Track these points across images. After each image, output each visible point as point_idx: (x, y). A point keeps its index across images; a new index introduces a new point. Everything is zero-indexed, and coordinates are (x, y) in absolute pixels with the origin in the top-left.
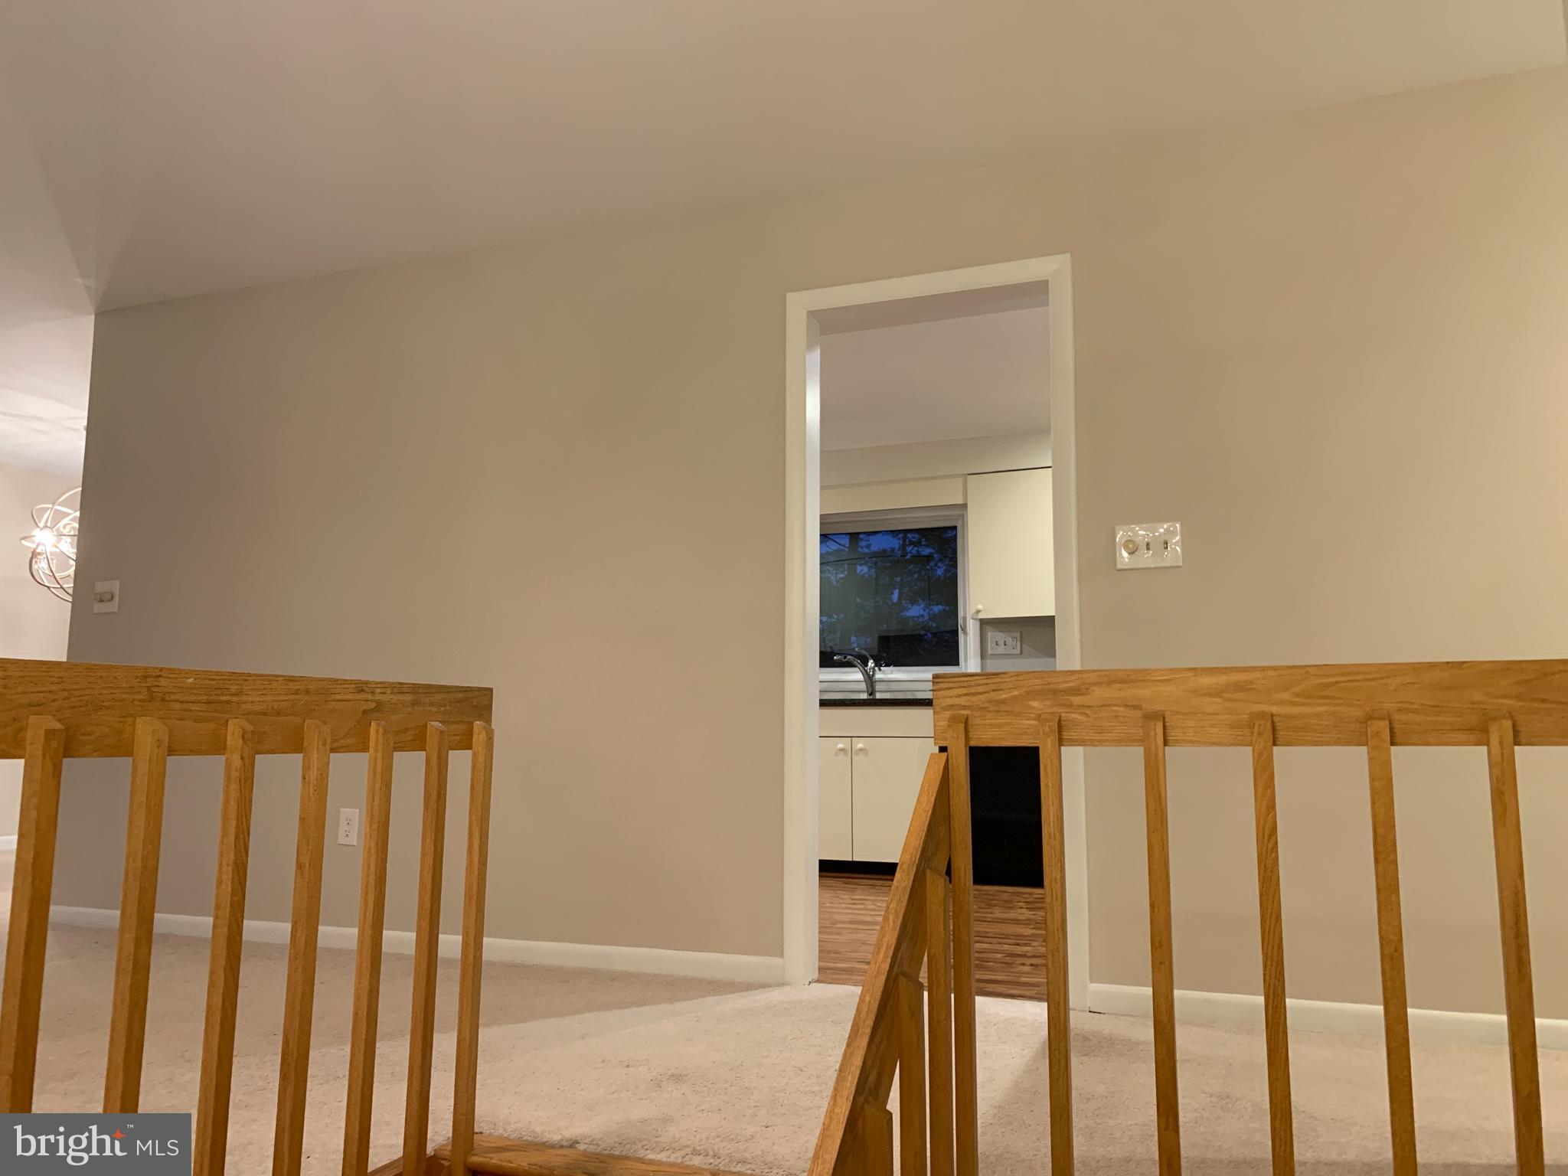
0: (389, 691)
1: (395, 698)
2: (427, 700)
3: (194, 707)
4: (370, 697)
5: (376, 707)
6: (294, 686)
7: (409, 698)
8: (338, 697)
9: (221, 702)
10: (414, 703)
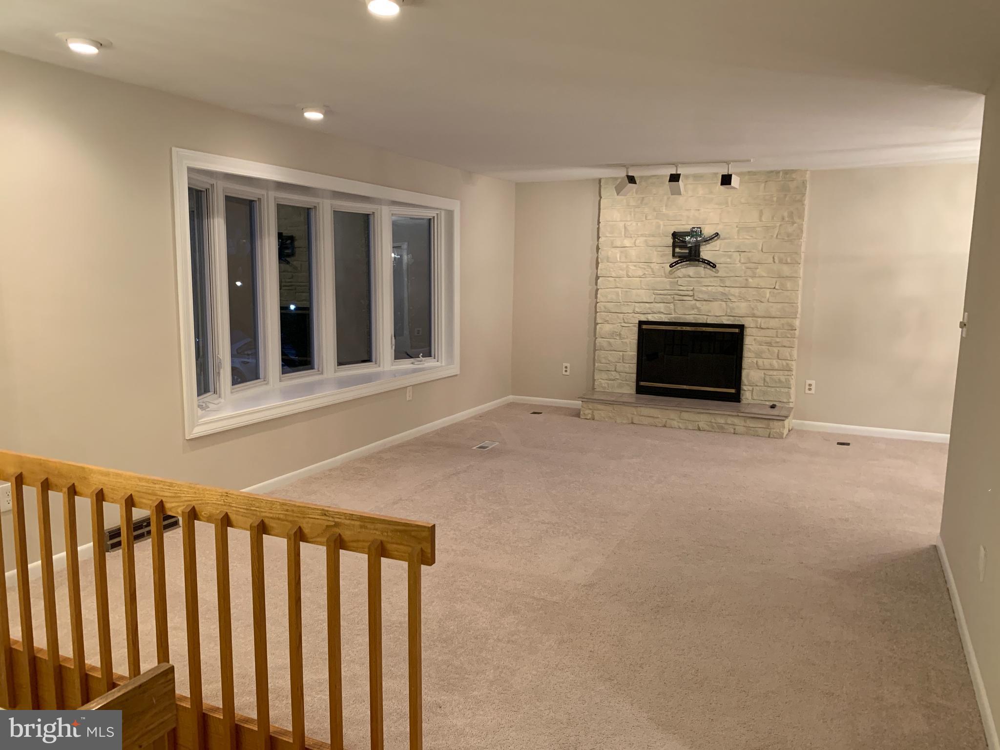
0: (343, 517)
1: (348, 522)
2: (373, 527)
3: (241, 510)
4: (331, 519)
5: (334, 525)
6: (286, 507)
7: (357, 523)
8: (311, 516)
9: (251, 510)
10: (361, 527)
